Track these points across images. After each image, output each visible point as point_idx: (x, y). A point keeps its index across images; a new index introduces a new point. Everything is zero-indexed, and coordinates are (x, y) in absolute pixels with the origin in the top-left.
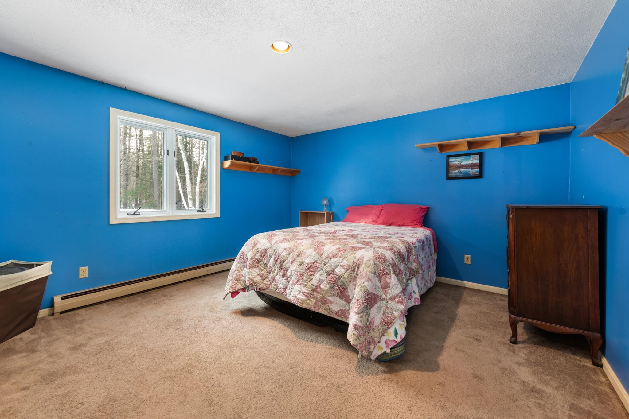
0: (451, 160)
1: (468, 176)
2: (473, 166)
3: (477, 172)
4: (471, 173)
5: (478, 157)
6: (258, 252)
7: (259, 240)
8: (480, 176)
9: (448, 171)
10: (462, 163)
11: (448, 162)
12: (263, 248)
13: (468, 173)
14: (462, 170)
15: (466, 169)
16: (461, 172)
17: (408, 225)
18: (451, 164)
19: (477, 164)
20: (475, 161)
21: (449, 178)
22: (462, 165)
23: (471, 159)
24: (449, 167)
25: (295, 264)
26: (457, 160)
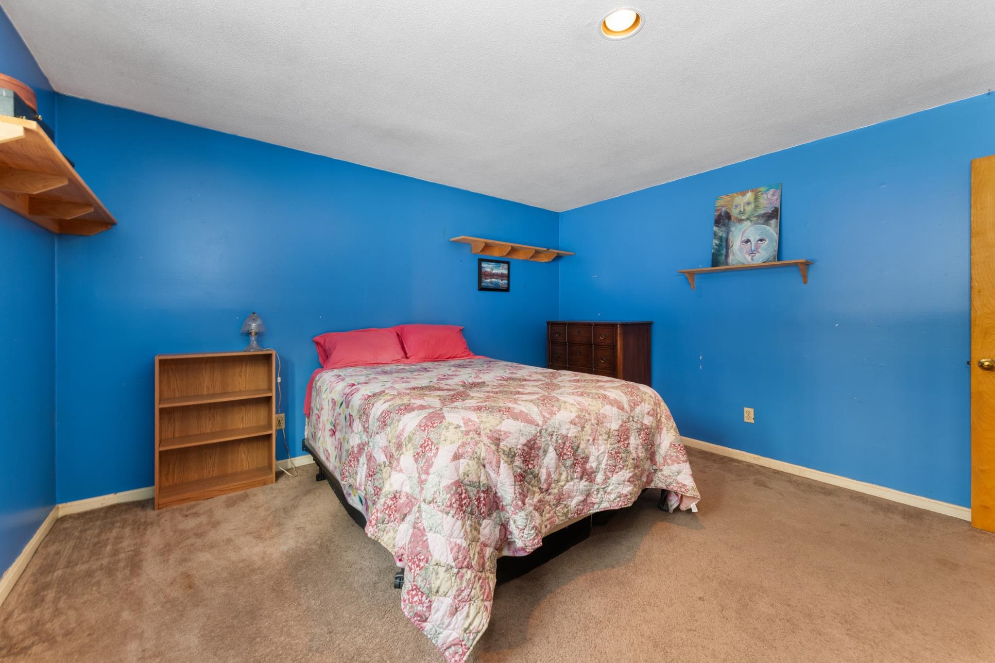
0: (484, 265)
1: (498, 288)
2: (501, 276)
3: (505, 284)
4: (501, 284)
5: (506, 266)
6: (514, 456)
7: (498, 428)
8: (507, 290)
9: (480, 281)
10: (494, 272)
11: (480, 267)
12: (523, 440)
13: (497, 284)
14: (493, 280)
15: (497, 279)
16: (492, 283)
17: (461, 355)
18: (483, 270)
19: (505, 274)
20: (504, 270)
21: (482, 289)
22: (493, 274)
23: (501, 268)
24: (481, 274)
25: (600, 442)
26: (489, 266)
